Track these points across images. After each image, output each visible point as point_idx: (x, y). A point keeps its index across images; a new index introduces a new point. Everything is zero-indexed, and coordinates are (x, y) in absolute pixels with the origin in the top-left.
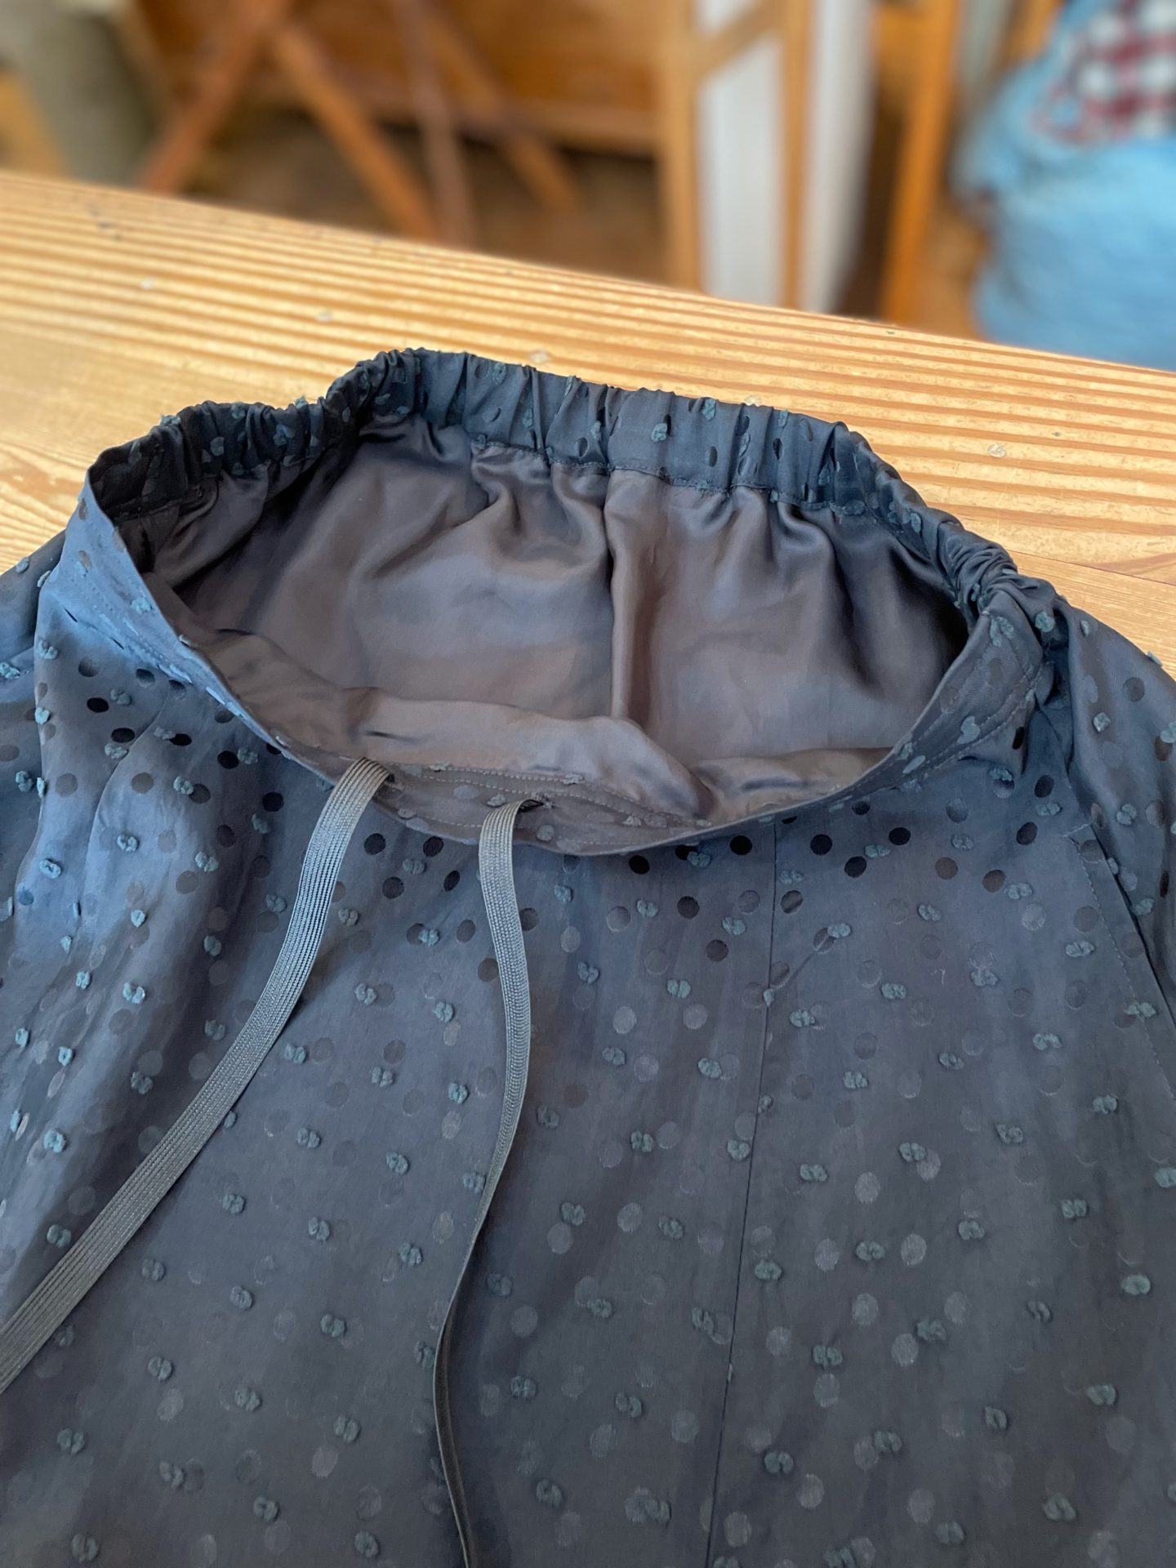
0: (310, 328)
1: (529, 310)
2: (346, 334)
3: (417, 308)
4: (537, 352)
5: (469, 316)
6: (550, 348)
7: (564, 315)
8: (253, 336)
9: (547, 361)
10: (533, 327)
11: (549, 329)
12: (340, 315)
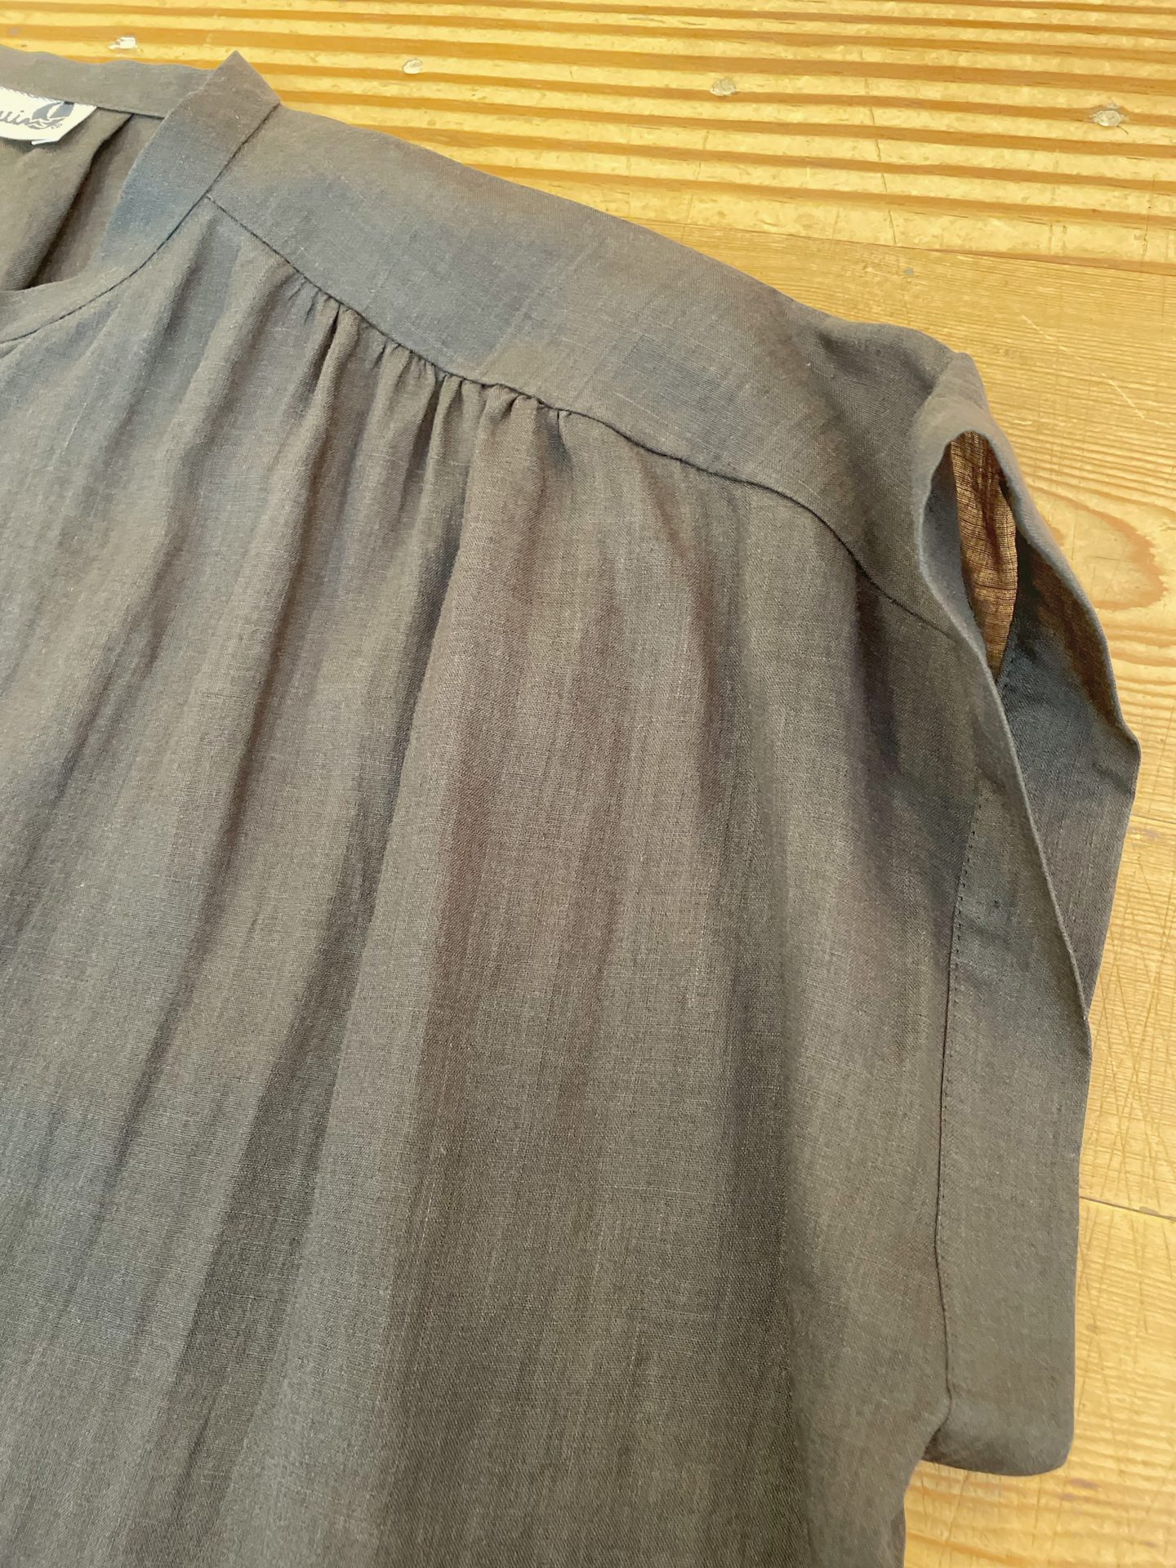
0: (706, 110)
1: (1062, 38)
2: (769, 113)
3: (873, 55)
4: (1101, 108)
5: (964, 60)
6: (1118, 100)
7: (1125, 42)
8: (614, 134)
9: (1123, 122)
10: (1079, 66)
11: (1107, 68)
12: (750, 83)
